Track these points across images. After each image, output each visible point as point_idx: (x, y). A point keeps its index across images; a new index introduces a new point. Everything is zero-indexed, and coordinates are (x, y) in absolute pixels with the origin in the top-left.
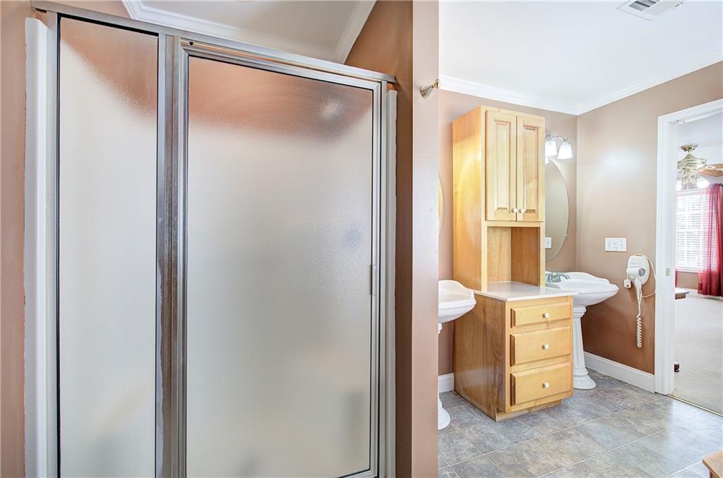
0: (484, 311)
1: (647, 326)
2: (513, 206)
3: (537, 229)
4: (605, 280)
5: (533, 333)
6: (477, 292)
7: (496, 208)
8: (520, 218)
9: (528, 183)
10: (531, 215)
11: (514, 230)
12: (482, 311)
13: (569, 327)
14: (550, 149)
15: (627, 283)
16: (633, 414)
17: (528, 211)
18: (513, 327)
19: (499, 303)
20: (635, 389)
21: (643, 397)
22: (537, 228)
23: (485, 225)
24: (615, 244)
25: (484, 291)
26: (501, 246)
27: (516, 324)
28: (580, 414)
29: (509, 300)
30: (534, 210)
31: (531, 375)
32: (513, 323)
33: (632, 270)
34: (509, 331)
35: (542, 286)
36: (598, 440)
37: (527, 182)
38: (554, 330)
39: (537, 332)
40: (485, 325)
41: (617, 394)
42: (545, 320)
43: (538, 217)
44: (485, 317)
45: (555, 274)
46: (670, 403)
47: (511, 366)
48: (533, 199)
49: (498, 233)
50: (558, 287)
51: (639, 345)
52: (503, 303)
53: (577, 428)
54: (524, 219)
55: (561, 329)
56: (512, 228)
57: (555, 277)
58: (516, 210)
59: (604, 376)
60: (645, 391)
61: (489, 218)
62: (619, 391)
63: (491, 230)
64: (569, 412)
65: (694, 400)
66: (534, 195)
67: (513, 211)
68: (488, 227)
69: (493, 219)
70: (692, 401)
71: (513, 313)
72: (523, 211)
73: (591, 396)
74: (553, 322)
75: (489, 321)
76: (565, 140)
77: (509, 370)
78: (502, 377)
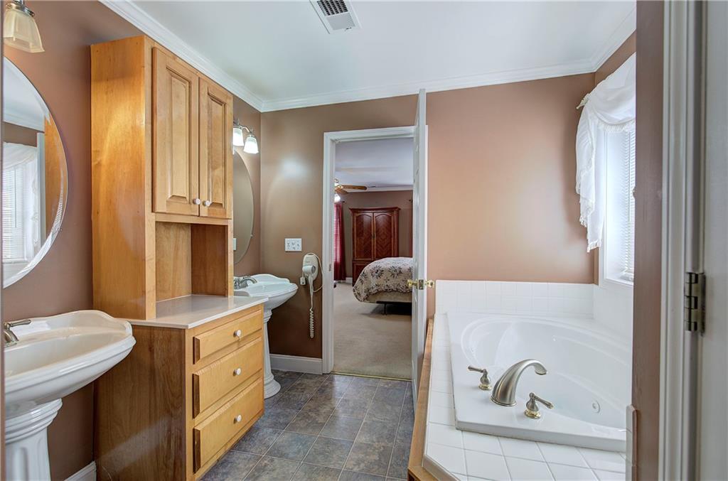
0: (151, 350)
1: (317, 316)
2: (195, 196)
3: (225, 228)
4: (287, 279)
5: (222, 361)
6: (138, 322)
7: (170, 196)
8: (204, 212)
9: (214, 168)
10: (218, 209)
11: (195, 228)
12: (147, 349)
13: (260, 339)
14: (238, 138)
15: (302, 281)
16: (312, 404)
17: (213, 204)
18: (197, 363)
19: (174, 333)
20: (309, 376)
21: (316, 383)
22: (224, 226)
23: (150, 220)
24: (294, 244)
25: (151, 319)
26: (177, 249)
27: (201, 357)
28: (271, 430)
29: (190, 326)
30: (221, 204)
31: (220, 416)
32: (196, 357)
33: (307, 268)
34: (190, 369)
35: (231, 297)
36: (291, 455)
37: (212, 167)
38: (245, 348)
39: (227, 358)
40: (152, 370)
41: (298, 389)
42: (236, 339)
43: (225, 213)
44: (152, 358)
45: (241, 278)
46: (332, 380)
47: (194, 417)
48: (220, 191)
49: (172, 232)
50: (246, 294)
51: (312, 335)
52: (181, 332)
53: (270, 453)
54: (209, 214)
55: (252, 344)
56: (193, 225)
57: (242, 282)
58: (198, 202)
59: (286, 373)
60: (316, 375)
61: (158, 209)
62: (298, 384)
63: (162, 228)
64: (261, 434)
65: (346, 369)
66: (221, 185)
67: (194, 203)
68: (156, 222)
69: (165, 211)
70: (344, 371)
71: (196, 342)
72: (208, 203)
73: (278, 401)
74: (244, 338)
75: (158, 362)
76: (251, 132)
77: (190, 424)
78: (181, 439)
